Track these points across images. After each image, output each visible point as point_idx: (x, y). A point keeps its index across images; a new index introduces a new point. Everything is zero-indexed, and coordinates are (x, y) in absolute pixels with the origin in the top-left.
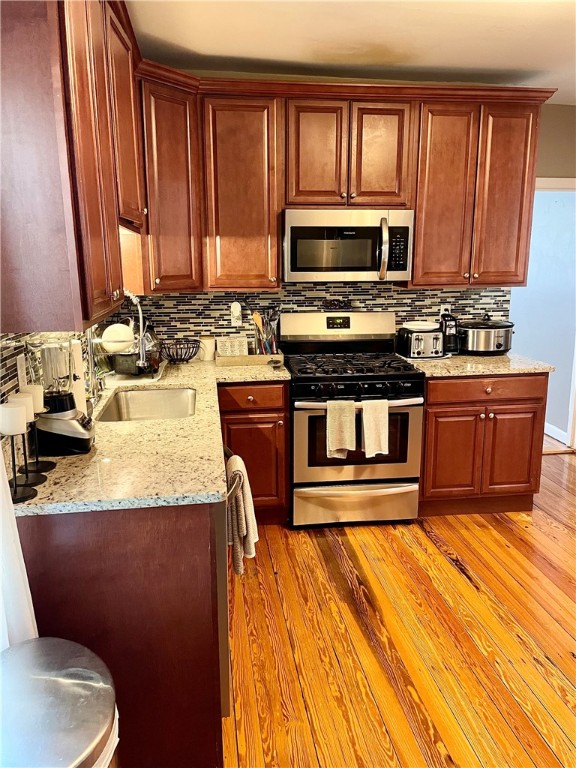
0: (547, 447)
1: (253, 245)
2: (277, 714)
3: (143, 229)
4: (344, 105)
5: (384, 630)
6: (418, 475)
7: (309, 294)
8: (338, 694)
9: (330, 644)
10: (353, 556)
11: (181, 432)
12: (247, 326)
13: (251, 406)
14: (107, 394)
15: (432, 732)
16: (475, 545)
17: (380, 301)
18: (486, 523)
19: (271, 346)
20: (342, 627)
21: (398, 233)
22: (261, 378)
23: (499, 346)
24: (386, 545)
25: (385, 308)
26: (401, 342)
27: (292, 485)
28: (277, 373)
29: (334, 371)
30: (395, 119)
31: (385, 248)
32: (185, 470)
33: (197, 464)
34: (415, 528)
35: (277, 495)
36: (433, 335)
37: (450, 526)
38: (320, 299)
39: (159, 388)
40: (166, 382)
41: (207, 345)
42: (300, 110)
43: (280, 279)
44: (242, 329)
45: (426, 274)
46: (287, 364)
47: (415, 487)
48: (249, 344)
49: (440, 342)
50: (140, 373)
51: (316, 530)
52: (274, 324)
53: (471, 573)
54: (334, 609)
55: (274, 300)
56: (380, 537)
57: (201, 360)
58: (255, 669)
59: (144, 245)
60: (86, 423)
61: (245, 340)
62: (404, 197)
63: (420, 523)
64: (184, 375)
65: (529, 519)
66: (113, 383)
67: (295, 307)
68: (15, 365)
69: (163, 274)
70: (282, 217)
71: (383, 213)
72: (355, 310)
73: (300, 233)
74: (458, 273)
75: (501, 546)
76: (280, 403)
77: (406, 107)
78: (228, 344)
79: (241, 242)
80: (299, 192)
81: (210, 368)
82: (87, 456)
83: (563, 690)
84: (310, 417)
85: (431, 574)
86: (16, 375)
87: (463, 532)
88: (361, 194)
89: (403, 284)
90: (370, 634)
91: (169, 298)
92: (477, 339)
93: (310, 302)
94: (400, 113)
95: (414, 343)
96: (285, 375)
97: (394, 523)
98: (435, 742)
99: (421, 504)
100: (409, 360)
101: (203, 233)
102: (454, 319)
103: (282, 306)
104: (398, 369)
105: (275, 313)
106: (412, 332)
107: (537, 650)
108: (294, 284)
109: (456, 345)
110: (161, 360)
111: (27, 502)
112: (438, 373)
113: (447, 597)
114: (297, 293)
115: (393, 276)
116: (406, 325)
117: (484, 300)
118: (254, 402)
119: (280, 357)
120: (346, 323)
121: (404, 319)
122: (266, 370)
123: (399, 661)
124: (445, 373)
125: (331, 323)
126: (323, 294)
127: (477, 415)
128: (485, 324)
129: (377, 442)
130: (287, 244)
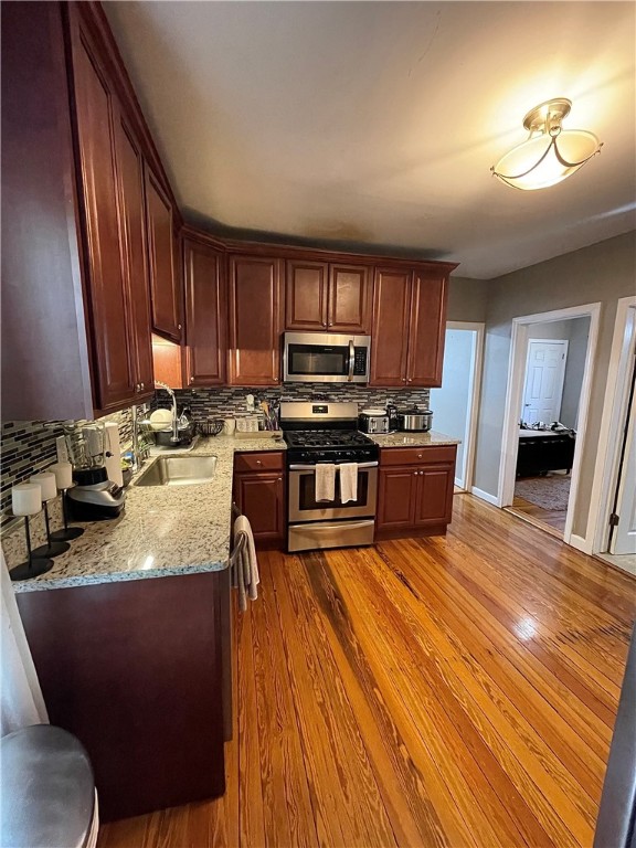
0: (456, 490)
1: (262, 355)
2: (273, 724)
3: (183, 342)
4: (325, 265)
5: (354, 637)
6: (374, 514)
7: (301, 390)
8: (321, 700)
9: (315, 653)
10: (330, 575)
11: (199, 497)
12: (258, 411)
13: (259, 468)
14: (150, 462)
15: (395, 734)
16: (412, 562)
17: (348, 395)
18: (417, 544)
19: (274, 425)
20: (324, 635)
21: (360, 351)
22: (266, 448)
23: (424, 426)
24: (353, 564)
25: (351, 399)
26: (362, 423)
27: (288, 524)
28: (278, 444)
29: (318, 443)
30: (358, 276)
31: (352, 360)
32: (196, 536)
33: (206, 529)
34: (372, 550)
35: (277, 530)
36: (382, 419)
37: (395, 548)
38: (308, 393)
39: (190, 456)
40: (196, 452)
41: (230, 424)
42: (295, 267)
43: (281, 379)
44: (254, 413)
45: (378, 378)
46: (285, 438)
47: (373, 522)
48: (259, 423)
49: (387, 424)
50: (177, 445)
51: (305, 554)
52: (276, 410)
53: (412, 585)
54: (317, 619)
55: (277, 394)
56: (349, 558)
57: (224, 434)
58: (257, 678)
59: (183, 353)
60: (116, 493)
61: (256, 421)
62: (364, 327)
63: (375, 546)
64: (212, 446)
65: (444, 541)
66: (156, 452)
67: (291, 398)
68: (55, 444)
69: (197, 374)
70: (282, 337)
71: (350, 337)
72: (332, 401)
73: (295, 348)
74: (399, 378)
75: (429, 562)
76: (279, 466)
77: (366, 269)
78: (245, 424)
79: (254, 353)
80: (294, 321)
81: (231, 440)
82: (115, 521)
83: (487, 685)
84: (301, 476)
85: (384, 586)
86: (56, 453)
87: (404, 552)
88: (336, 324)
89: (363, 384)
90: (344, 641)
91: (203, 391)
92: (410, 422)
93: (301, 395)
94: (362, 273)
95: (370, 423)
96: (283, 445)
97: (358, 547)
98: (399, 745)
99: (375, 534)
100: (367, 435)
101: (228, 346)
102: (395, 408)
103: (282, 398)
104: (360, 442)
105: (278, 402)
106: (368, 416)
107: (464, 650)
108: (291, 383)
109: (397, 425)
110: (195, 435)
111: (38, 577)
112: (386, 444)
113: (397, 606)
114: (293, 389)
115: (356, 379)
116: (365, 412)
117: (413, 396)
118: (261, 465)
119: (280, 433)
120: (325, 410)
121: (363, 408)
122: (271, 443)
123: (366, 664)
124: (391, 445)
125: (316, 410)
126: (310, 390)
127: (412, 473)
128: (414, 411)
129: (349, 493)
130: (285, 357)
